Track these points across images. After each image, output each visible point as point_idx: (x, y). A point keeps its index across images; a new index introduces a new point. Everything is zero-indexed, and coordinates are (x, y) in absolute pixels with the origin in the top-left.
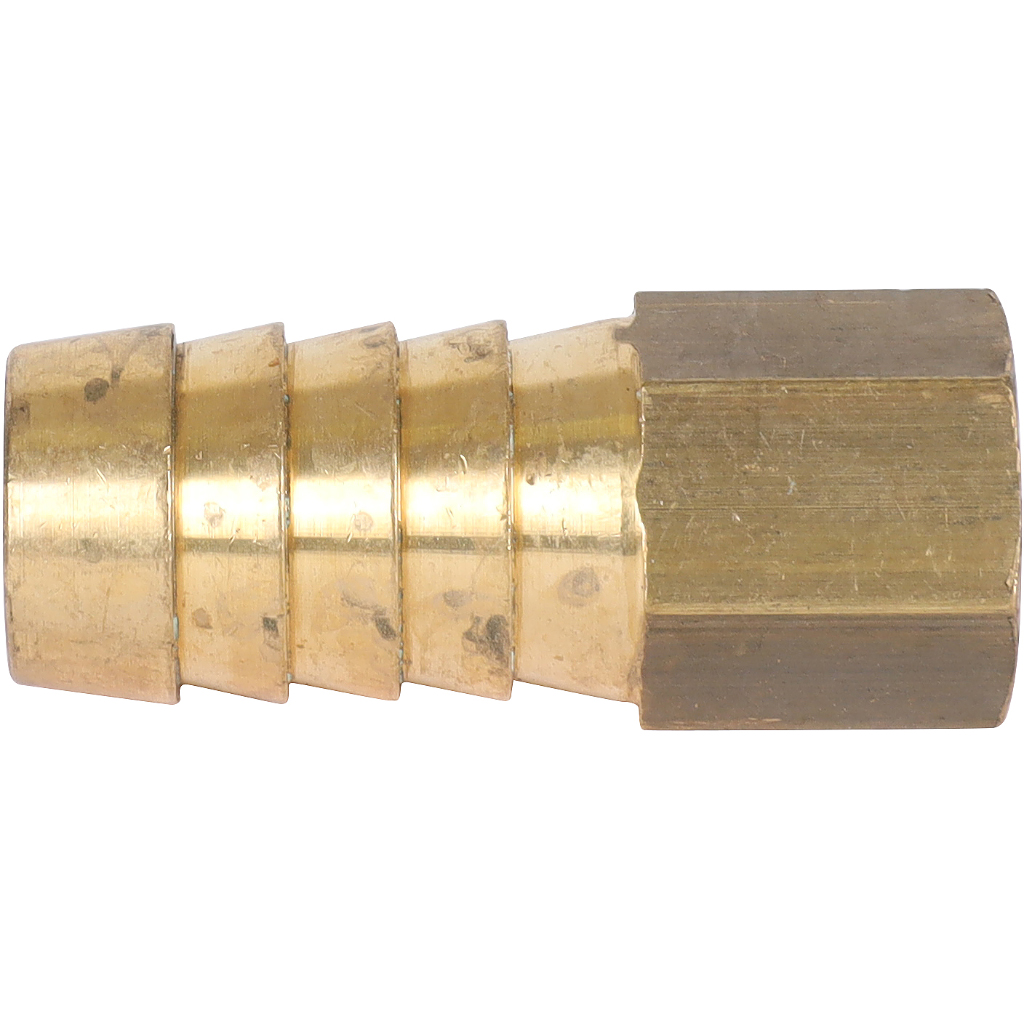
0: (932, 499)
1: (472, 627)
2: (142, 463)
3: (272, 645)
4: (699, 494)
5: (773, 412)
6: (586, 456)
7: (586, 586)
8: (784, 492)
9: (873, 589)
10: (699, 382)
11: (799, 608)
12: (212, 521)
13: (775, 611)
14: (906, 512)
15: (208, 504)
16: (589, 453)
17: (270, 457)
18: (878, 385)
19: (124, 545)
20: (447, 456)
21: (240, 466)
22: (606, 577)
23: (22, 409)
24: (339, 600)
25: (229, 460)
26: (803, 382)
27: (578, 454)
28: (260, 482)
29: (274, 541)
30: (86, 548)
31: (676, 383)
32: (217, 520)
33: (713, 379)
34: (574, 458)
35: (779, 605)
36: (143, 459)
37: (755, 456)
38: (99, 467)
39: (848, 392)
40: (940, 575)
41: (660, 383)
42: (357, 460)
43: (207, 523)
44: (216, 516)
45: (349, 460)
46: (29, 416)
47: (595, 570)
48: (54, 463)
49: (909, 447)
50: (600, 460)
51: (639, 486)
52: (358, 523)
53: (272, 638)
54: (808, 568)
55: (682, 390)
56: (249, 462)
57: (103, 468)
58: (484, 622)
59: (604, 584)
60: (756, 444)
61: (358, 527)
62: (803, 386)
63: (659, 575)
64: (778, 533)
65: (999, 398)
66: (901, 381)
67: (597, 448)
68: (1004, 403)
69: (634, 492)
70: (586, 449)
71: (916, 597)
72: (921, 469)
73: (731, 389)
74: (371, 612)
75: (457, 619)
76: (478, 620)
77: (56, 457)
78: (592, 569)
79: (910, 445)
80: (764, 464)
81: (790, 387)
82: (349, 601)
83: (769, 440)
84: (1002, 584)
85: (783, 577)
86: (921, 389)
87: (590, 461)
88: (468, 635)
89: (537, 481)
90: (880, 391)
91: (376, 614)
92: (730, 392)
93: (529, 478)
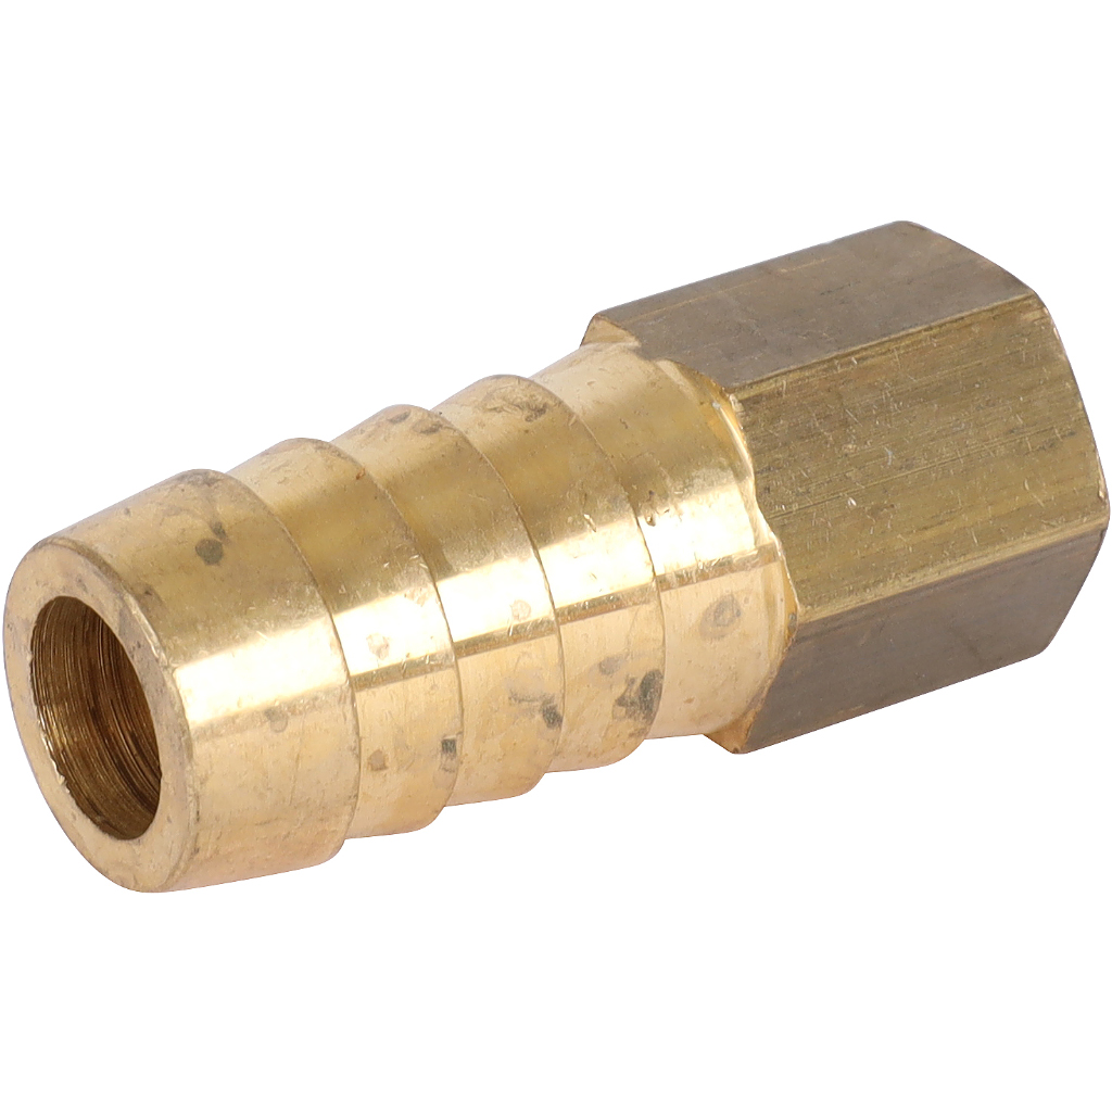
0: (1012, 431)
1: (626, 691)
2: (300, 612)
3: (448, 767)
4: (813, 488)
5: (851, 386)
6: (696, 481)
7: (728, 615)
8: (885, 464)
9: (992, 537)
10: (777, 376)
11: (932, 576)
12: (379, 653)
13: (911, 586)
14: (994, 452)
15: (370, 637)
16: (698, 477)
17: (416, 570)
18: (931, 332)
19: (308, 703)
20: (570, 519)
21: (388, 587)
22: (746, 600)
23: (147, 593)
24: (507, 698)
25: (376, 585)
26: (865, 349)
27: (687, 481)
28: (416, 599)
29: (447, 655)
30: (270, 719)
31: (757, 383)
32: (383, 651)
33: (786, 369)
34: (686, 487)
35: (914, 578)
36: (299, 608)
37: (849, 435)
38: (259, 629)
39: (908, 346)
40: (1042, 504)
41: (744, 387)
42: (495, 549)
43: (375, 656)
44: (382, 647)
45: (485, 551)
46: (159, 598)
47: (735, 596)
48: (211, 639)
49: (977, 386)
50: (713, 482)
51: (759, 497)
52: (516, 613)
53: (449, 760)
54: (929, 534)
55: (765, 388)
56: (397, 580)
57: (262, 628)
58: (639, 682)
59: (744, 608)
60: (845, 424)
61: (517, 617)
62: (869, 352)
63: (803, 581)
64: (892, 506)
65: (1037, 314)
66: (951, 322)
67: (704, 470)
68: (1042, 318)
69: (756, 504)
70: (693, 474)
71: (1029, 533)
72: (994, 405)
73: (807, 374)
74: (538, 704)
75: (611, 687)
76: (633, 681)
77: (210, 631)
78: (732, 596)
79: (977, 383)
80: (860, 441)
81: (857, 356)
82: (516, 698)
83: (856, 416)
84: (1095, 499)
85: (911, 549)
86: (970, 325)
87: (703, 486)
88: (621, 702)
89: (657, 519)
90: (935, 337)
91: (543, 704)
92: (808, 378)
93: (649, 519)
